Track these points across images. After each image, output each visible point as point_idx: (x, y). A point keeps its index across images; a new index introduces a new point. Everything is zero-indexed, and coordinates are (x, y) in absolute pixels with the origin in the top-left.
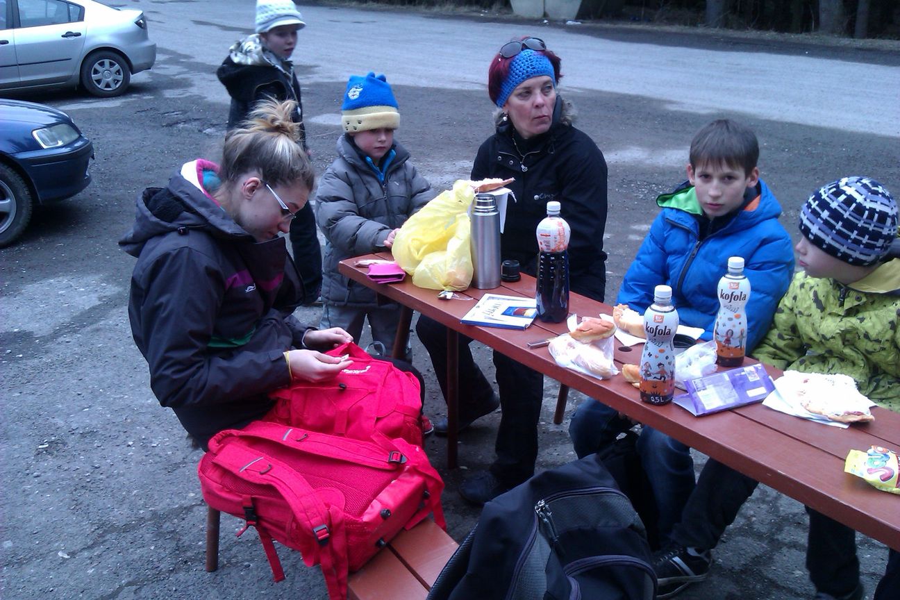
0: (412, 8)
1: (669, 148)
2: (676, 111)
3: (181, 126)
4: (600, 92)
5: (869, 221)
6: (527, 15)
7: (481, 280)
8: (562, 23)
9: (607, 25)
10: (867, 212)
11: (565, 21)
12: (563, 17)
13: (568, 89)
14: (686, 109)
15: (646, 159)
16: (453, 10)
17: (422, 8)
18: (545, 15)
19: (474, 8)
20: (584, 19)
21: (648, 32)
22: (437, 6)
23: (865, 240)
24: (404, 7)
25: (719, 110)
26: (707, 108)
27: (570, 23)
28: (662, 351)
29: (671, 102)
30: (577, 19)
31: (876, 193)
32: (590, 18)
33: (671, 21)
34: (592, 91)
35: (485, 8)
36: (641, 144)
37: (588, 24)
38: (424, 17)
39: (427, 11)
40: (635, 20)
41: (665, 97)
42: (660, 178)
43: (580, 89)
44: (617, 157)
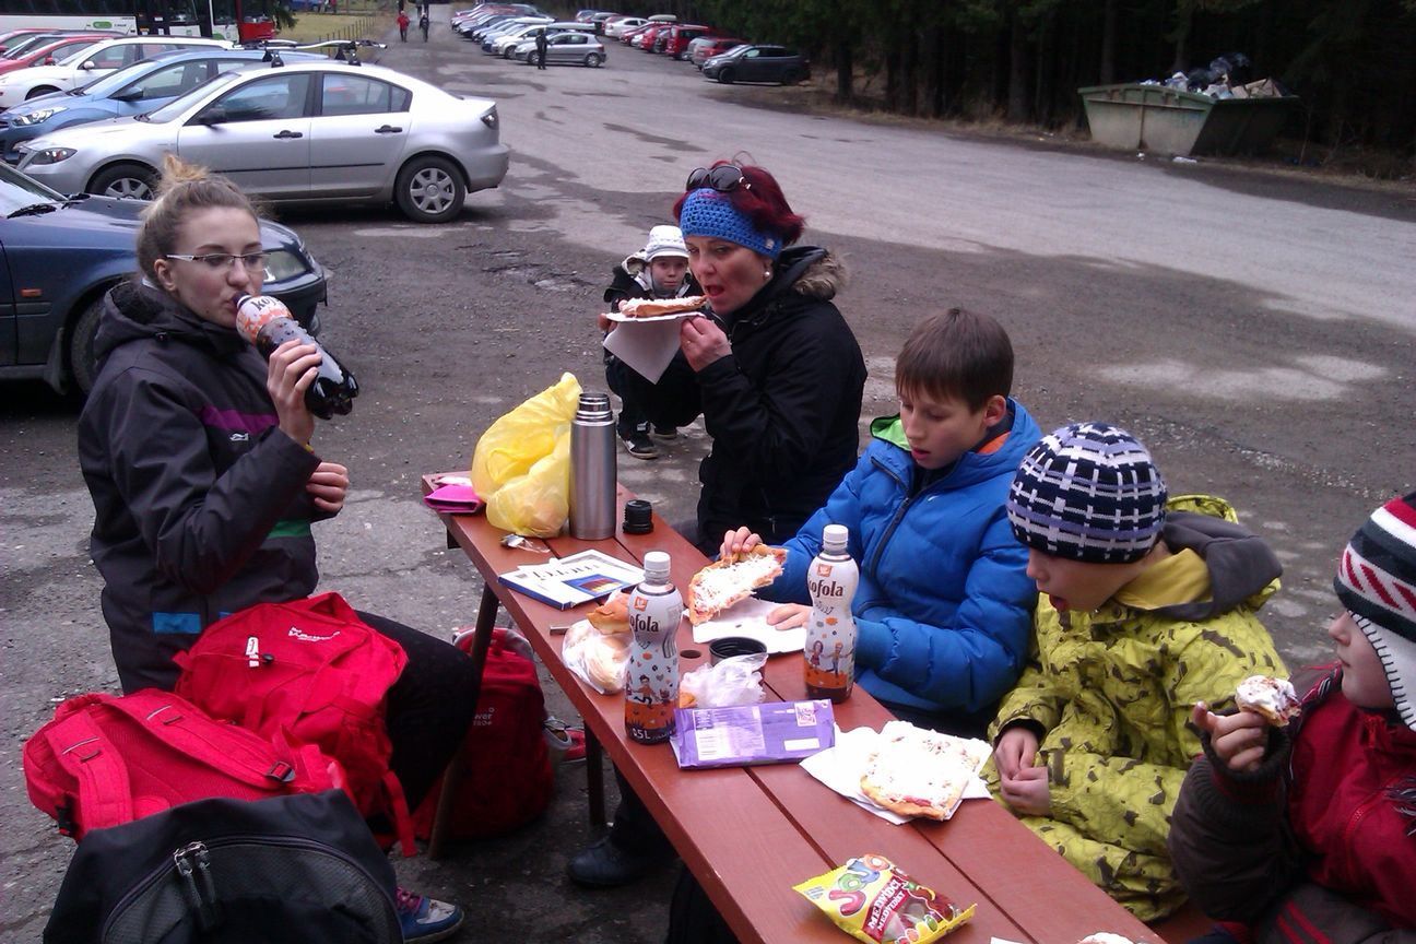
0: (938, 123)
1: (1230, 368)
2: (1277, 311)
3: (510, 272)
4: (1167, 270)
5: (1129, 486)
6: (1112, 145)
7: (581, 526)
8: (1166, 160)
9: (1239, 168)
10: (1119, 475)
11: (1173, 156)
12: (1170, 151)
13: (1117, 261)
14: (1298, 309)
15: (1183, 382)
16: (999, 129)
17: (953, 125)
18: (1142, 146)
19: (1033, 128)
20: (1205, 155)
21: (1302, 183)
22: (977, 123)
23: (1136, 517)
24: (926, 122)
25: (1350, 314)
26: (1332, 310)
27: (1179, 159)
28: (647, 657)
29: (1276, 296)
30: (1192, 154)
31: (1112, 440)
32: (1214, 155)
33: (1350, 168)
34: (1156, 267)
35: (1051, 128)
36: (1186, 356)
37: (1210, 163)
38: (950, 138)
39: (959, 129)
40: (1292, 162)
41: (1269, 288)
42: (1190, 415)
43: (1136, 262)
44: (1135, 374)
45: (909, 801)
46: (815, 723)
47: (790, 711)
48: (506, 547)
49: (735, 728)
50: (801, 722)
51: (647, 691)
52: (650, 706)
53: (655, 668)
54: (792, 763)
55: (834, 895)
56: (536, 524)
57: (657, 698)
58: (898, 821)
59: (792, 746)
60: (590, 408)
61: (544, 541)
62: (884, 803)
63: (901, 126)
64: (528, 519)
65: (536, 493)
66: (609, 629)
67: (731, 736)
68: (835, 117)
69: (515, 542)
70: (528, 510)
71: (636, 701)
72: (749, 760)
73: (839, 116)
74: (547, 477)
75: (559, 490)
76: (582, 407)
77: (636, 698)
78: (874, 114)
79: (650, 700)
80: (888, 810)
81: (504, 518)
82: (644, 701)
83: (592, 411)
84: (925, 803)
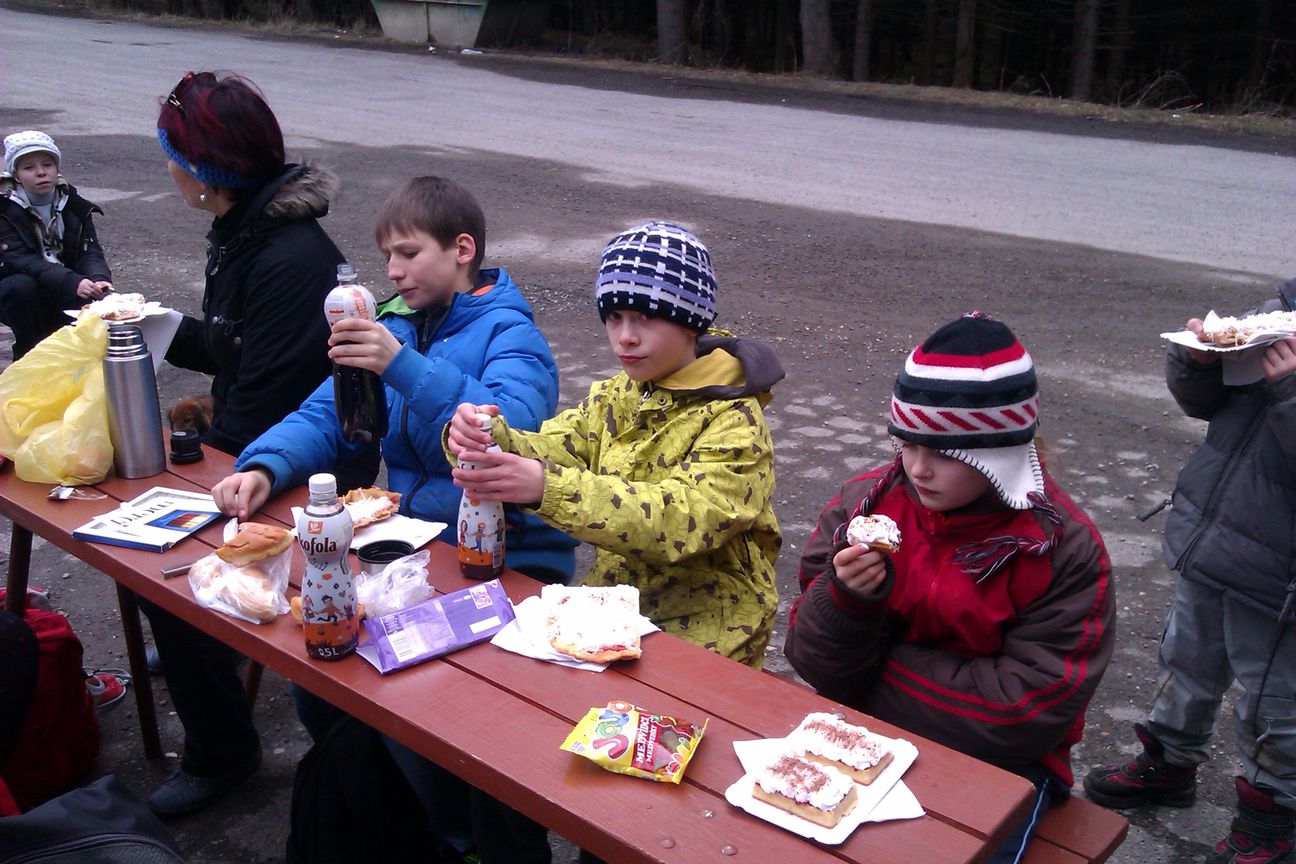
0: (231, 24)
1: (576, 237)
2: (595, 183)
4: (493, 153)
6: (404, 39)
7: (129, 465)
8: (455, 52)
9: (520, 57)
11: (459, 49)
12: (456, 44)
13: (447, 149)
14: (608, 180)
15: (542, 253)
16: (293, 28)
17: (247, 24)
18: (431, 39)
19: (326, 27)
20: (488, 46)
21: (575, 69)
22: (270, 22)
24: (219, 23)
25: (654, 181)
26: (641, 179)
27: (466, 51)
28: (327, 577)
29: (590, 170)
30: (478, 45)
32: (495, 46)
33: (608, 53)
34: (482, 152)
35: (342, 26)
36: (538, 230)
37: (493, 54)
38: (247, 38)
40: (561, 50)
41: (583, 164)
42: (558, 281)
43: (464, 148)
44: (500, 250)
45: (606, 649)
46: (491, 603)
47: (467, 597)
48: (57, 500)
49: (423, 625)
50: (479, 605)
51: (331, 611)
52: (336, 624)
53: (336, 586)
54: (484, 642)
55: (597, 744)
56: (84, 471)
57: (341, 614)
58: (600, 669)
59: (478, 628)
60: (123, 343)
61: (95, 486)
62: (583, 656)
63: (194, 28)
64: (73, 468)
65: (77, 439)
66: (245, 560)
67: (421, 633)
68: (120, 20)
69: (66, 494)
70: (69, 458)
71: (320, 622)
72: (444, 651)
73: (126, 20)
74: (85, 422)
75: (100, 432)
76: (114, 343)
77: (320, 619)
78: (162, 16)
79: (336, 618)
80: (587, 662)
81: (45, 471)
82: (329, 620)
83: (125, 345)
84: (620, 648)
